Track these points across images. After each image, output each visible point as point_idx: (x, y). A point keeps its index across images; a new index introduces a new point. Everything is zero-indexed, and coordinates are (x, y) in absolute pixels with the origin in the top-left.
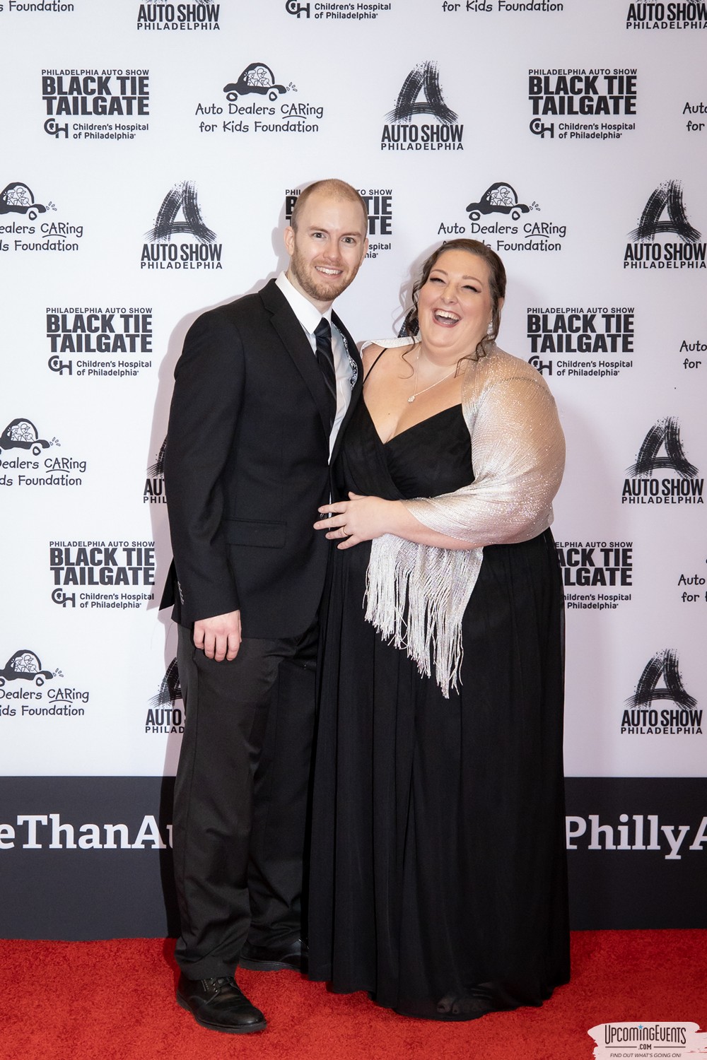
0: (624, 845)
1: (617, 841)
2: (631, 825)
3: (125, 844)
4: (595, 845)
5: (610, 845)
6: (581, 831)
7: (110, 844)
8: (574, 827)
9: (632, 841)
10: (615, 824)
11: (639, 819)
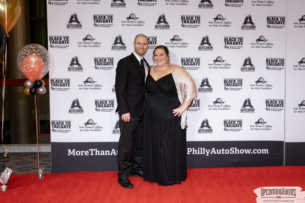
0: (199, 153)
1: (197, 153)
2: (200, 150)
3: (109, 154)
4: (193, 153)
5: (196, 153)
6: (191, 151)
7: (106, 154)
8: (190, 150)
9: (200, 152)
10: (197, 149)
11: (201, 149)
